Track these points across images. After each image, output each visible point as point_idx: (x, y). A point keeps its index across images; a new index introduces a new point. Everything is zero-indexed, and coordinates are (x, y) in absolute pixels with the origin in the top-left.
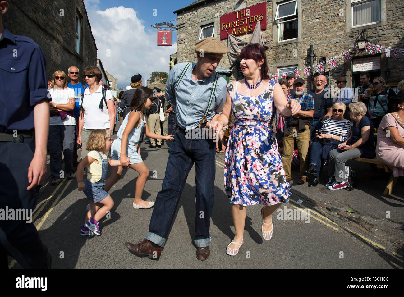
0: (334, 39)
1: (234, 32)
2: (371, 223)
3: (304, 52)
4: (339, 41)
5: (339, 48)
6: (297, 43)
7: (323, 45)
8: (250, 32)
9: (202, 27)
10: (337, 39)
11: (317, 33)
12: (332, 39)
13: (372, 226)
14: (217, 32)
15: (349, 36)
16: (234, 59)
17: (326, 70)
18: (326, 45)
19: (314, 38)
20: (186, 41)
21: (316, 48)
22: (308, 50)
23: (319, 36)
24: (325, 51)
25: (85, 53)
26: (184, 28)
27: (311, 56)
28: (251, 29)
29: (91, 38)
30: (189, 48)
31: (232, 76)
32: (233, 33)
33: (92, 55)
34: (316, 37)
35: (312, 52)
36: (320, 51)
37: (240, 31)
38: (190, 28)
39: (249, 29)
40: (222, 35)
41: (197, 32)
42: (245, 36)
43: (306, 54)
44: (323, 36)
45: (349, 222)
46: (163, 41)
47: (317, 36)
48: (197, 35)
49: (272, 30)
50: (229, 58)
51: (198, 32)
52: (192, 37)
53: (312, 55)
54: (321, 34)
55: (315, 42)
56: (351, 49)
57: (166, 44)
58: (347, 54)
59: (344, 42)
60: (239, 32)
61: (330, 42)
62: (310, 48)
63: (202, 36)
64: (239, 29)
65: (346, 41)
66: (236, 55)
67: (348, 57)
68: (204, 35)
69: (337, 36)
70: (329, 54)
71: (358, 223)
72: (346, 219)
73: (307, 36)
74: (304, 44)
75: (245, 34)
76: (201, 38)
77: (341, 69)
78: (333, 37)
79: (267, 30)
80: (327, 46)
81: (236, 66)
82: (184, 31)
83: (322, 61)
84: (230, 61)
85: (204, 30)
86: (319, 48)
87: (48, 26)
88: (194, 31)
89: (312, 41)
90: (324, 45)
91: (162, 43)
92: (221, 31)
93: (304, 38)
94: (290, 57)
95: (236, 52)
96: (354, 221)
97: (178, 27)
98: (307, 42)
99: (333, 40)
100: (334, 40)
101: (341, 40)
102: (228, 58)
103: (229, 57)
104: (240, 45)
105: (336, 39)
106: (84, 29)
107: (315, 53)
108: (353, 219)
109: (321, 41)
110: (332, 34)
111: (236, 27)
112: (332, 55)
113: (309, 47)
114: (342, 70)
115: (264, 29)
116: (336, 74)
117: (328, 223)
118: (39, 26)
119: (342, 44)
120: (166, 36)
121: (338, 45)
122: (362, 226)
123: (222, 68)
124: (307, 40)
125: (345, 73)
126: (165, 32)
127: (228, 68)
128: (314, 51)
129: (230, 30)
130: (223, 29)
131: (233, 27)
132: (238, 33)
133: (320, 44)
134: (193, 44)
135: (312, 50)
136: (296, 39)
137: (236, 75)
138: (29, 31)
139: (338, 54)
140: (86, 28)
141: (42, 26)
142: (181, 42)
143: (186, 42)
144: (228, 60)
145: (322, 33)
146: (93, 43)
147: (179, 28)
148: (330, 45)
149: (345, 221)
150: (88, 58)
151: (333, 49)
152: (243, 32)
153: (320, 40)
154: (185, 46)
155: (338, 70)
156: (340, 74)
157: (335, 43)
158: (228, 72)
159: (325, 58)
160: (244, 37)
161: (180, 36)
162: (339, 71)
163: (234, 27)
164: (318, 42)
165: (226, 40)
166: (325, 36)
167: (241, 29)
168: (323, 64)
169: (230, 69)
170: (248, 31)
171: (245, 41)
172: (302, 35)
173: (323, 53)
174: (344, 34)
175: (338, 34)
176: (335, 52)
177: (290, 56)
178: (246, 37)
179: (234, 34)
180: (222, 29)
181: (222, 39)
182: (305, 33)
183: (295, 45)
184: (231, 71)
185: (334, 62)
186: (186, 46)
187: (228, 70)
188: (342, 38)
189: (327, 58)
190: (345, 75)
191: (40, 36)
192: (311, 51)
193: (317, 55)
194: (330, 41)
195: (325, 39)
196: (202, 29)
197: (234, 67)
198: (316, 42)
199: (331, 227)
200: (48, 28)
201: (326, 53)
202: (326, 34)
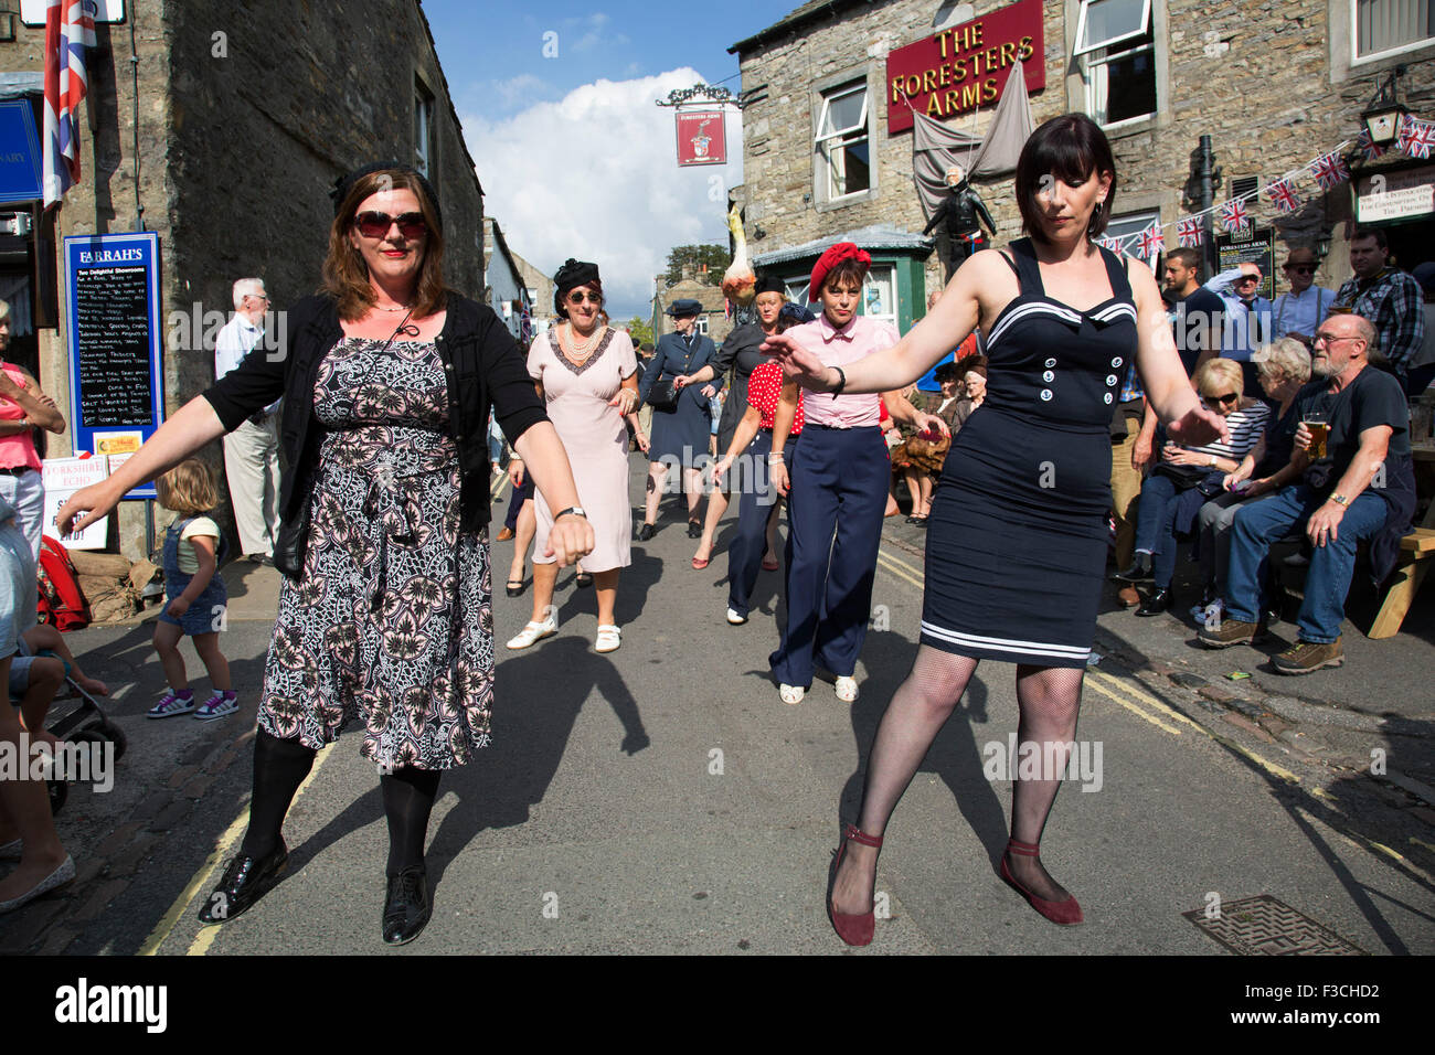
0: (1285, 109)
1: (934, 106)
2: (1293, 717)
3: (1179, 163)
4: (1303, 117)
5: (1304, 141)
6: (1152, 132)
7: (1246, 132)
8: (989, 104)
9: (825, 93)
10: (1299, 110)
11: (1222, 93)
12: (1278, 112)
13: (1292, 724)
14: (878, 111)
15: (1343, 97)
16: (937, 200)
17: (1258, 222)
18: (1256, 133)
19: (1214, 110)
20: (774, 144)
21: (1222, 146)
22: (1193, 155)
23: (1230, 101)
24: (1253, 154)
25: (447, 212)
26: (765, 100)
27: (1205, 177)
28: (990, 93)
29: (461, 160)
30: (785, 168)
31: (934, 258)
32: (930, 109)
33: (468, 215)
34: (1222, 106)
35: (1207, 160)
36: (1237, 154)
37: (956, 101)
38: (785, 100)
39: (984, 92)
40: (896, 117)
41: (808, 113)
42: (971, 116)
43: (1188, 170)
44: (1245, 100)
45: (1226, 713)
46: (698, 151)
47: (1225, 102)
48: (810, 124)
49: (1066, 89)
50: (920, 198)
51: (812, 113)
52: (792, 130)
53: (1207, 173)
54: (1240, 94)
55: (1217, 126)
56: (1345, 144)
57: (708, 158)
58: (1331, 163)
59: (1321, 118)
60: (951, 105)
61: (1270, 121)
62: (1201, 148)
63: (826, 123)
64: (952, 96)
65: (1329, 116)
66: (942, 185)
67: (1336, 173)
68: (832, 120)
69: (1296, 99)
70: (1269, 164)
71: (1251, 717)
72: (1218, 706)
73: (1187, 104)
74: (1178, 134)
75: (970, 110)
76: (824, 133)
77: (1315, 216)
78: (1280, 104)
79: (1046, 94)
80: (1259, 136)
81: (945, 223)
82: (766, 111)
83: (1244, 191)
84: (923, 207)
85: (835, 104)
86: (1231, 145)
87: (336, 144)
88: (799, 110)
89: (1206, 121)
90: (1249, 135)
91: (695, 155)
92: (892, 104)
93: (1177, 113)
94: (1129, 181)
95: (942, 173)
96: (1240, 711)
97: (746, 100)
98: (1187, 126)
99: (1282, 114)
100: (1287, 113)
101: (1313, 111)
102: (916, 196)
103: (918, 191)
104: (954, 150)
105: (1295, 109)
106: (439, 135)
107: (1218, 163)
108: (1240, 706)
109: (1238, 121)
110: (1279, 91)
111: (942, 89)
112: (1281, 168)
113: (1196, 145)
114: (1318, 219)
115: (1035, 89)
116: (1293, 235)
117: (1155, 715)
118: (310, 149)
119: (1314, 126)
120: (707, 131)
121: (1299, 130)
122: (1260, 724)
123: (899, 231)
124: (1188, 121)
125: (1328, 231)
126: (703, 120)
127: (918, 232)
128: (1213, 159)
129: (919, 99)
130: (895, 99)
131: (932, 89)
132: (948, 110)
133: (1235, 131)
134: (800, 153)
135: (1206, 155)
136: (1152, 118)
137: (947, 254)
138: (285, 169)
139: (1300, 164)
140: (445, 130)
141: (318, 149)
142: (759, 150)
143: (773, 149)
144: (918, 202)
145: (1241, 91)
146: (468, 176)
147: (751, 102)
148: (1270, 135)
149: (1214, 710)
150: (457, 225)
151: (1281, 146)
152: (965, 105)
153: (1235, 117)
154: (770, 161)
155: (1301, 218)
156: (1310, 233)
157: (1288, 125)
158: (917, 245)
159: (1255, 179)
160: (969, 120)
161: (752, 131)
162: (1304, 223)
163: (934, 90)
164: (1226, 123)
165: (909, 135)
166: (1251, 101)
167: (957, 94)
168: (1246, 201)
169: (926, 233)
170: (983, 101)
171: (974, 136)
172: (1172, 102)
173: (1248, 163)
174: (1320, 91)
175: (1300, 91)
176: (1289, 155)
177: (1129, 178)
178: (977, 122)
179: (934, 114)
180: (893, 96)
181: (893, 133)
182: (1182, 95)
183: (1148, 140)
184: (927, 239)
185: (1286, 191)
186: (775, 162)
187: (917, 240)
188: (1315, 104)
189: (1261, 181)
190: (1327, 236)
191: (314, 179)
192: (1204, 157)
193: (1225, 172)
194: (1269, 117)
195: (1255, 113)
196: (827, 100)
197: (938, 225)
198: (1220, 124)
199: (1161, 725)
200: (335, 150)
201: (1258, 160)
202: (1257, 95)
